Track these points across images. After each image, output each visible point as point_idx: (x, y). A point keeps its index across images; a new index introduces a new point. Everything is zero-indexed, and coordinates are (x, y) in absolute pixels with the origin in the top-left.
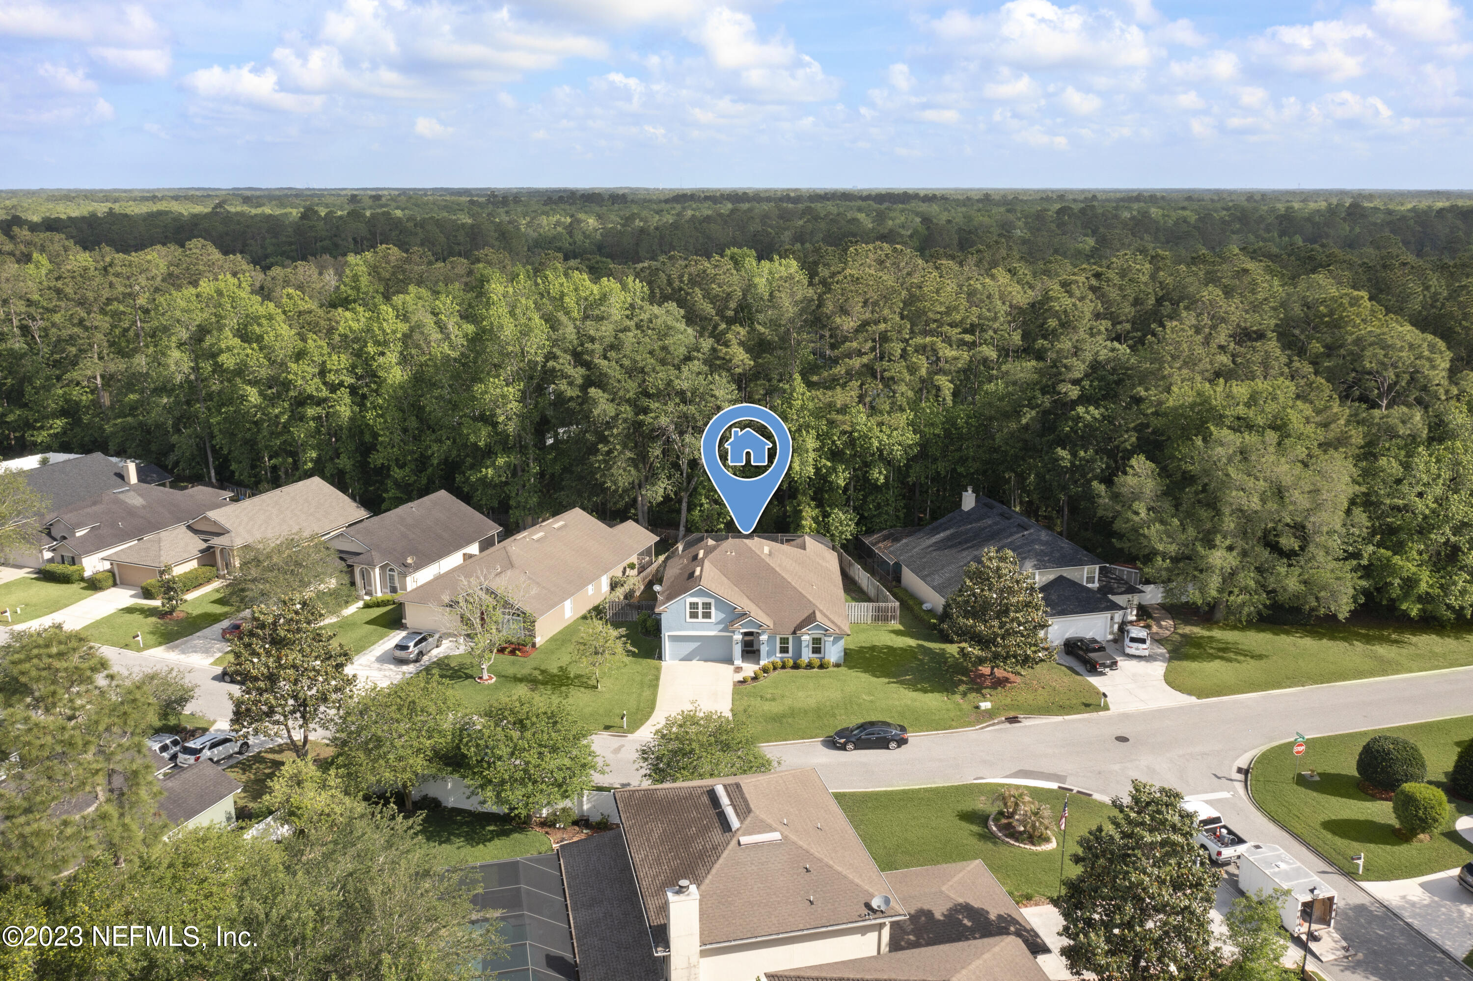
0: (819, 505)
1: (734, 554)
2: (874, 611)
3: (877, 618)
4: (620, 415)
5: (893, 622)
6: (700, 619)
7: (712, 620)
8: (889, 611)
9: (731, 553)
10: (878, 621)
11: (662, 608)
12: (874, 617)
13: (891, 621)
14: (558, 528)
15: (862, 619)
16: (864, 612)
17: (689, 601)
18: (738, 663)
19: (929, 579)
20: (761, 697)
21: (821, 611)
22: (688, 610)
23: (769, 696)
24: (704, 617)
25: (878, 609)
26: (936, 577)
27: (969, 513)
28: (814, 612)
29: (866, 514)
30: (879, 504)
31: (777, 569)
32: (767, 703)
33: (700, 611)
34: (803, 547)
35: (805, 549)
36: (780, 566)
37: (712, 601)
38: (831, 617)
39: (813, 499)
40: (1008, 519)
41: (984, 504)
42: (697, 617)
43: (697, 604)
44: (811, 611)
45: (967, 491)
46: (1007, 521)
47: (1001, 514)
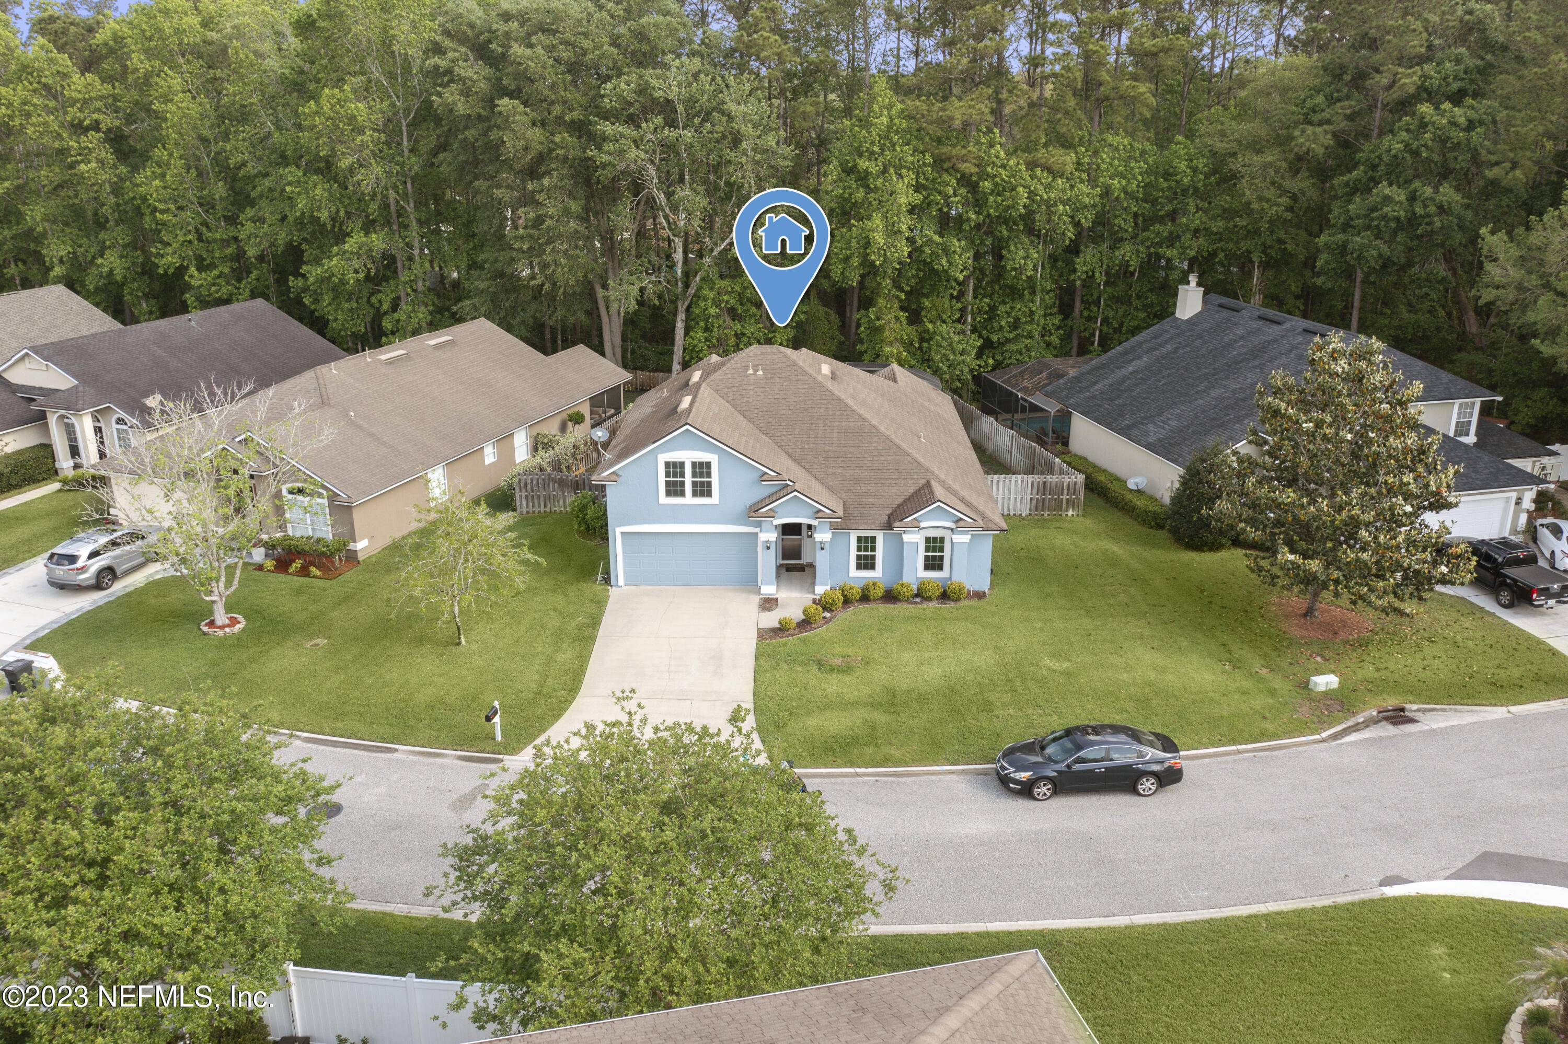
0: (915, 318)
1: (760, 373)
2: (1035, 491)
3: (1040, 505)
4: (554, 150)
5: (1070, 513)
6: (689, 498)
7: (715, 499)
8: (1065, 491)
9: (756, 370)
10: (1043, 510)
11: (605, 474)
12: (1034, 502)
13: (1067, 510)
14: (437, 347)
15: (1012, 507)
16: (1016, 493)
17: (663, 458)
18: (769, 589)
19: (1135, 432)
20: (820, 664)
21: (942, 483)
22: (662, 479)
23: (837, 661)
24: (695, 494)
25: (1044, 488)
26: (1151, 427)
27: (1191, 321)
28: (928, 485)
29: (995, 338)
30: (1017, 320)
31: (850, 402)
32: (834, 678)
33: (688, 479)
34: (894, 379)
35: (895, 381)
36: (853, 397)
37: (713, 458)
38: (964, 493)
39: (902, 308)
40: (1278, 323)
41: (1220, 306)
42: (683, 494)
43: (682, 465)
44: (921, 482)
45: (1188, 283)
46: (1276, 327)
47: (1261, 318)
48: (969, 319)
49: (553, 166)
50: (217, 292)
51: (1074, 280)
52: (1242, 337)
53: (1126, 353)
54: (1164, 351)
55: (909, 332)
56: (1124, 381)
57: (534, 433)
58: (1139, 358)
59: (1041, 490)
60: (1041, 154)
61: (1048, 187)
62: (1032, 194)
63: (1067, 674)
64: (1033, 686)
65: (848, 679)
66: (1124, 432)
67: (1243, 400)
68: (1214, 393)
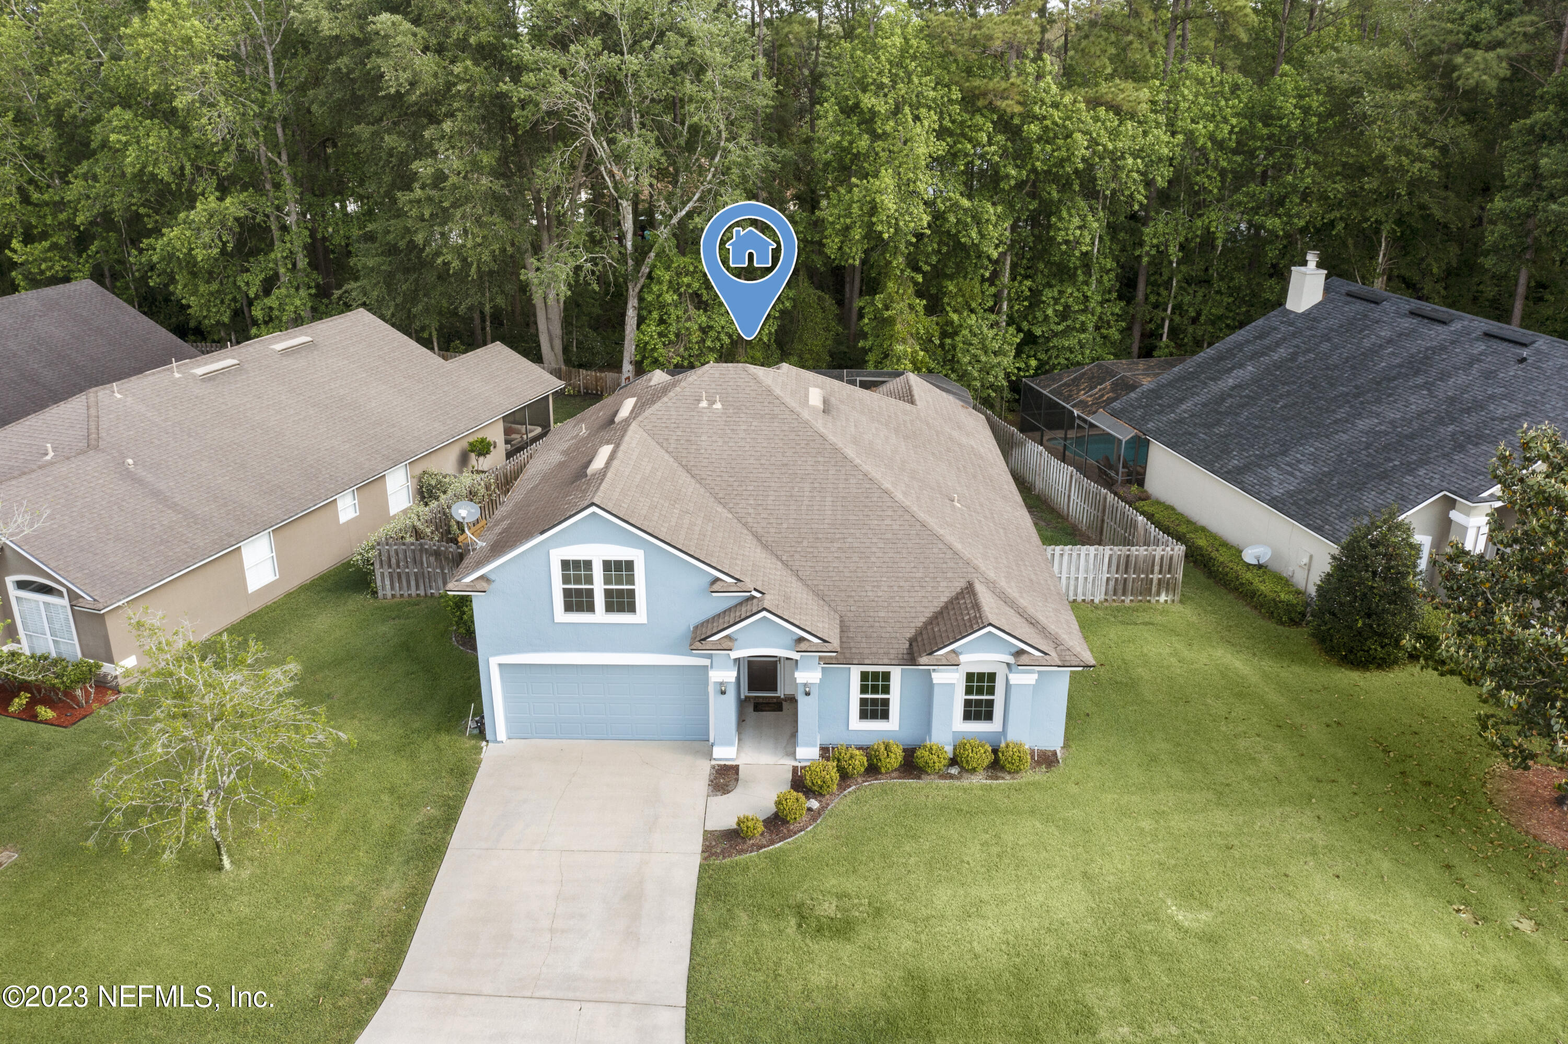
0: (934, 307)
1: (718, 406)
2: (1114, 568)
3: (1120, 587)
4: (455, 84)
5: (1163, 598)
6: (600, 615)
7: (640, 616)
8: (1157, 568)
9: (711, 403)
10: (1124, 594)
11: (468, 580)
12: (1112, 583)
13: (1158, 594)
14: (286, 352)
15: (1080, 591)
16: (1087, 571)
17: (558, 554)
18: (725, 753)
19: (1249, 479)
20: (802, 914)
21: (992, 586)
22: (558, 587)
24: (609, 608)
25: (1126, 564)
26: (1273, 472)
27: (1311, 316)
28: (969, 589)
29: (1038, 332)
30: (1067, 307)
31: (850, 452)
33: (599, 587)
34: (908, 397)
35: (912, 402)
36: (855, 441)
37: (637, 556)
38: (1023, 602)
39: (919, 294)
40: (1444, 323)
41: (1349, 294)
42: (591, 608)
43: (588, 564)
44: (960, 584)
45: (1304, 263)
46: (1440, 328)
47: (1413, 314)
48: (1005, 306)
49: (456, 105)
50: (51, 268)
51: (1140, 256)
52: (1390, 341)
53: (1220, 358)
54: (1276, 357)
55: (927, 324)
56: (1223, 400)
57: (418, 470)
58: (1241, 366)
59: (1122, 567)
60: (1104, 87)
61: (1114, 134)
62: (1093, 142)
63: (1210, 938)
64: (1155, 966)
65: (846, 950)
66: (1233, 476)
67: (1411, 437)
68: (1363, 424)
